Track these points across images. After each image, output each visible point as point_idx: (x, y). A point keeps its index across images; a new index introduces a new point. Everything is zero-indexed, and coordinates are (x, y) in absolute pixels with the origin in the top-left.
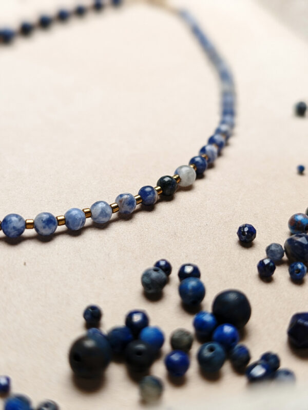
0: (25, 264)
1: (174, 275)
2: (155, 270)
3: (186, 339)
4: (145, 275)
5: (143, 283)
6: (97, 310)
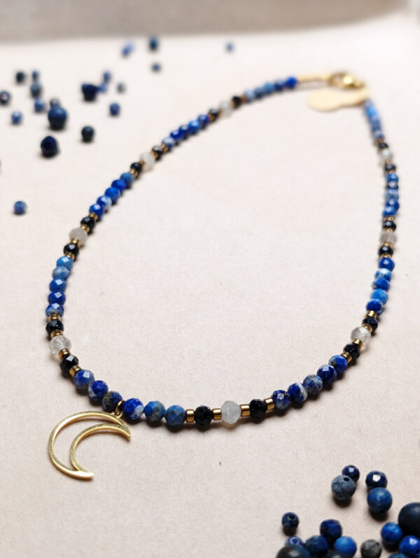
0: (220, 463)
1: (362, 480)
2: (346, 479)
3: (376, 550)
4: (335, 484)
5: (334, 490)
6: (295, 519)
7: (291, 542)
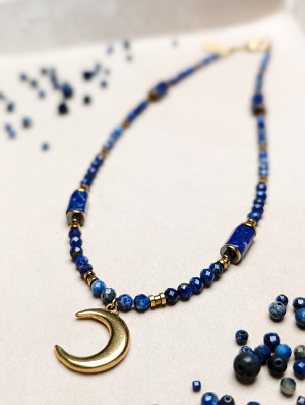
1: (290, 304)
2: (279, 304)
4: (272, 308)
5: (271, 312)
6: (245, 334)
7: (244, 350)
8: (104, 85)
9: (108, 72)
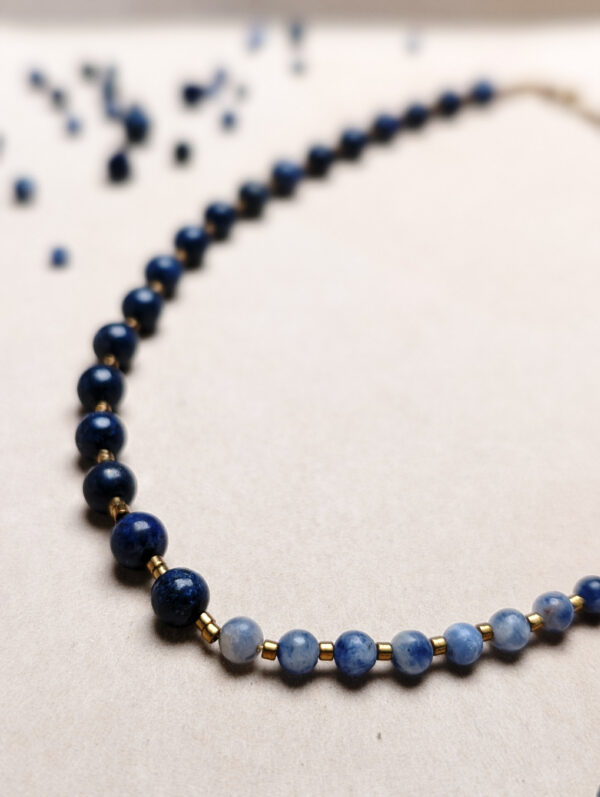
8: (229, 122)
9: (242, 93)
